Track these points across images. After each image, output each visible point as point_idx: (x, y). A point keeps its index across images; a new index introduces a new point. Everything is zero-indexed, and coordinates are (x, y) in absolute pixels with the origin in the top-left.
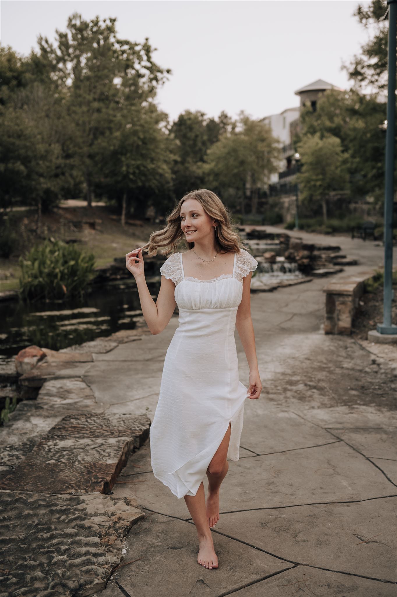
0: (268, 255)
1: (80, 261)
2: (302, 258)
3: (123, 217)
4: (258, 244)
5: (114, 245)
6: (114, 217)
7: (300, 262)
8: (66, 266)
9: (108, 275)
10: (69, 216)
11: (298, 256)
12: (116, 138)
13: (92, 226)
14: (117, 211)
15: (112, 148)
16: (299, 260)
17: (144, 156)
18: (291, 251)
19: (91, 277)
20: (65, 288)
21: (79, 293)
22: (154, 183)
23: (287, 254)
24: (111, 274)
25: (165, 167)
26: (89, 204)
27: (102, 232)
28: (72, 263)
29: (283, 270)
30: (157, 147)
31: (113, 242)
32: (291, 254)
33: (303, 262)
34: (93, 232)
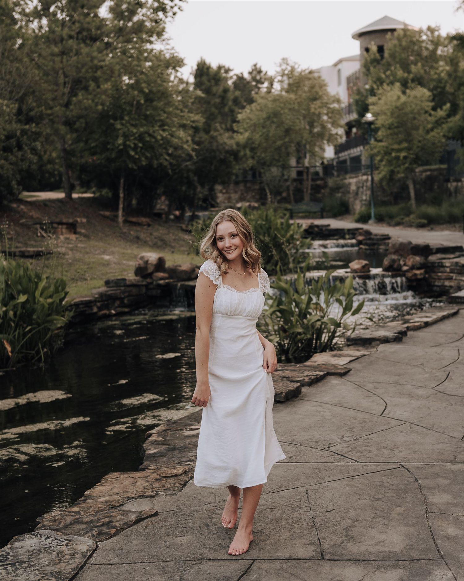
0: (356, 265)
1: (37, 294)
2: (412, 268)
3: (120, 213)
4: (325, 246)
5: (107, 257)
6: (107, 213)
7: (409, 275)
8: (12, 303)
9: (95, 310)
10: (34, 214)
11: (405, 265)
12: (105, 92)
13: (72, 227)
14: (112, 204)
15: (100, 107)
16: (407, 271)
17: (149, 120)
18: (394, 257)
19: (60, 321)
20: (9, 349)
21: (38, 352)
22: (165, 160)
23: (386, 262)
24: (100, 309)
25: (181, 133)
26: (69, 196)
27: (86, 236)
28: (22, 298)
29: (382, 289)
30: (169, 104)
31: (104, 253)
32: (394, 261)
33: (415, 275)
34: (73, 237)
